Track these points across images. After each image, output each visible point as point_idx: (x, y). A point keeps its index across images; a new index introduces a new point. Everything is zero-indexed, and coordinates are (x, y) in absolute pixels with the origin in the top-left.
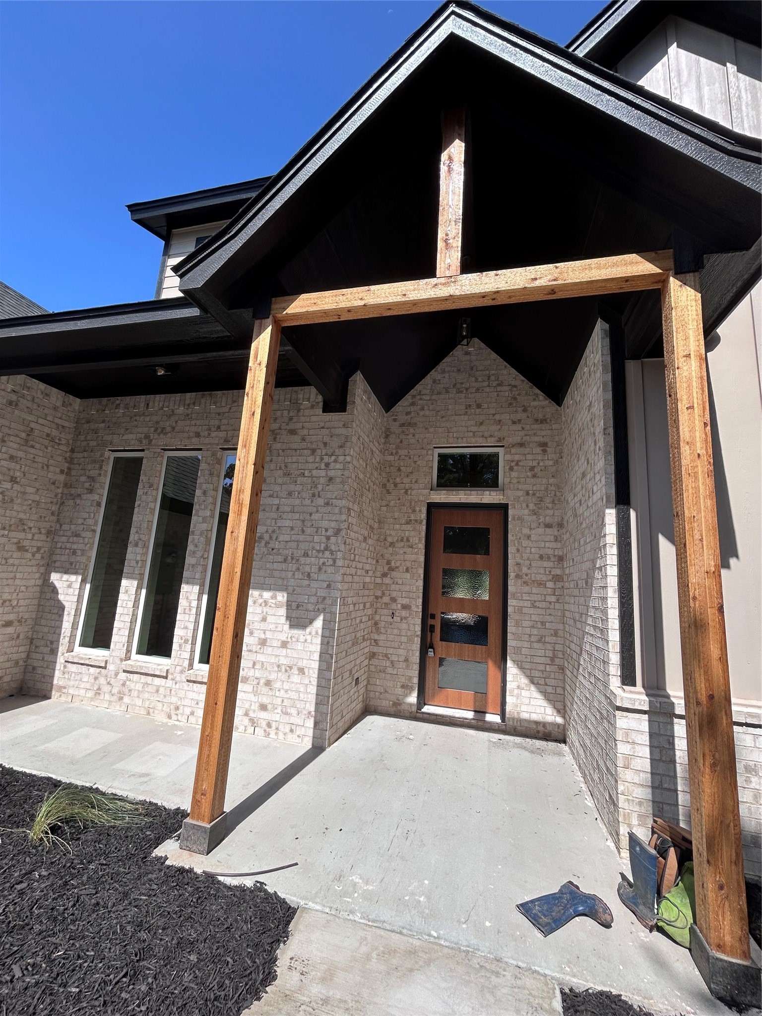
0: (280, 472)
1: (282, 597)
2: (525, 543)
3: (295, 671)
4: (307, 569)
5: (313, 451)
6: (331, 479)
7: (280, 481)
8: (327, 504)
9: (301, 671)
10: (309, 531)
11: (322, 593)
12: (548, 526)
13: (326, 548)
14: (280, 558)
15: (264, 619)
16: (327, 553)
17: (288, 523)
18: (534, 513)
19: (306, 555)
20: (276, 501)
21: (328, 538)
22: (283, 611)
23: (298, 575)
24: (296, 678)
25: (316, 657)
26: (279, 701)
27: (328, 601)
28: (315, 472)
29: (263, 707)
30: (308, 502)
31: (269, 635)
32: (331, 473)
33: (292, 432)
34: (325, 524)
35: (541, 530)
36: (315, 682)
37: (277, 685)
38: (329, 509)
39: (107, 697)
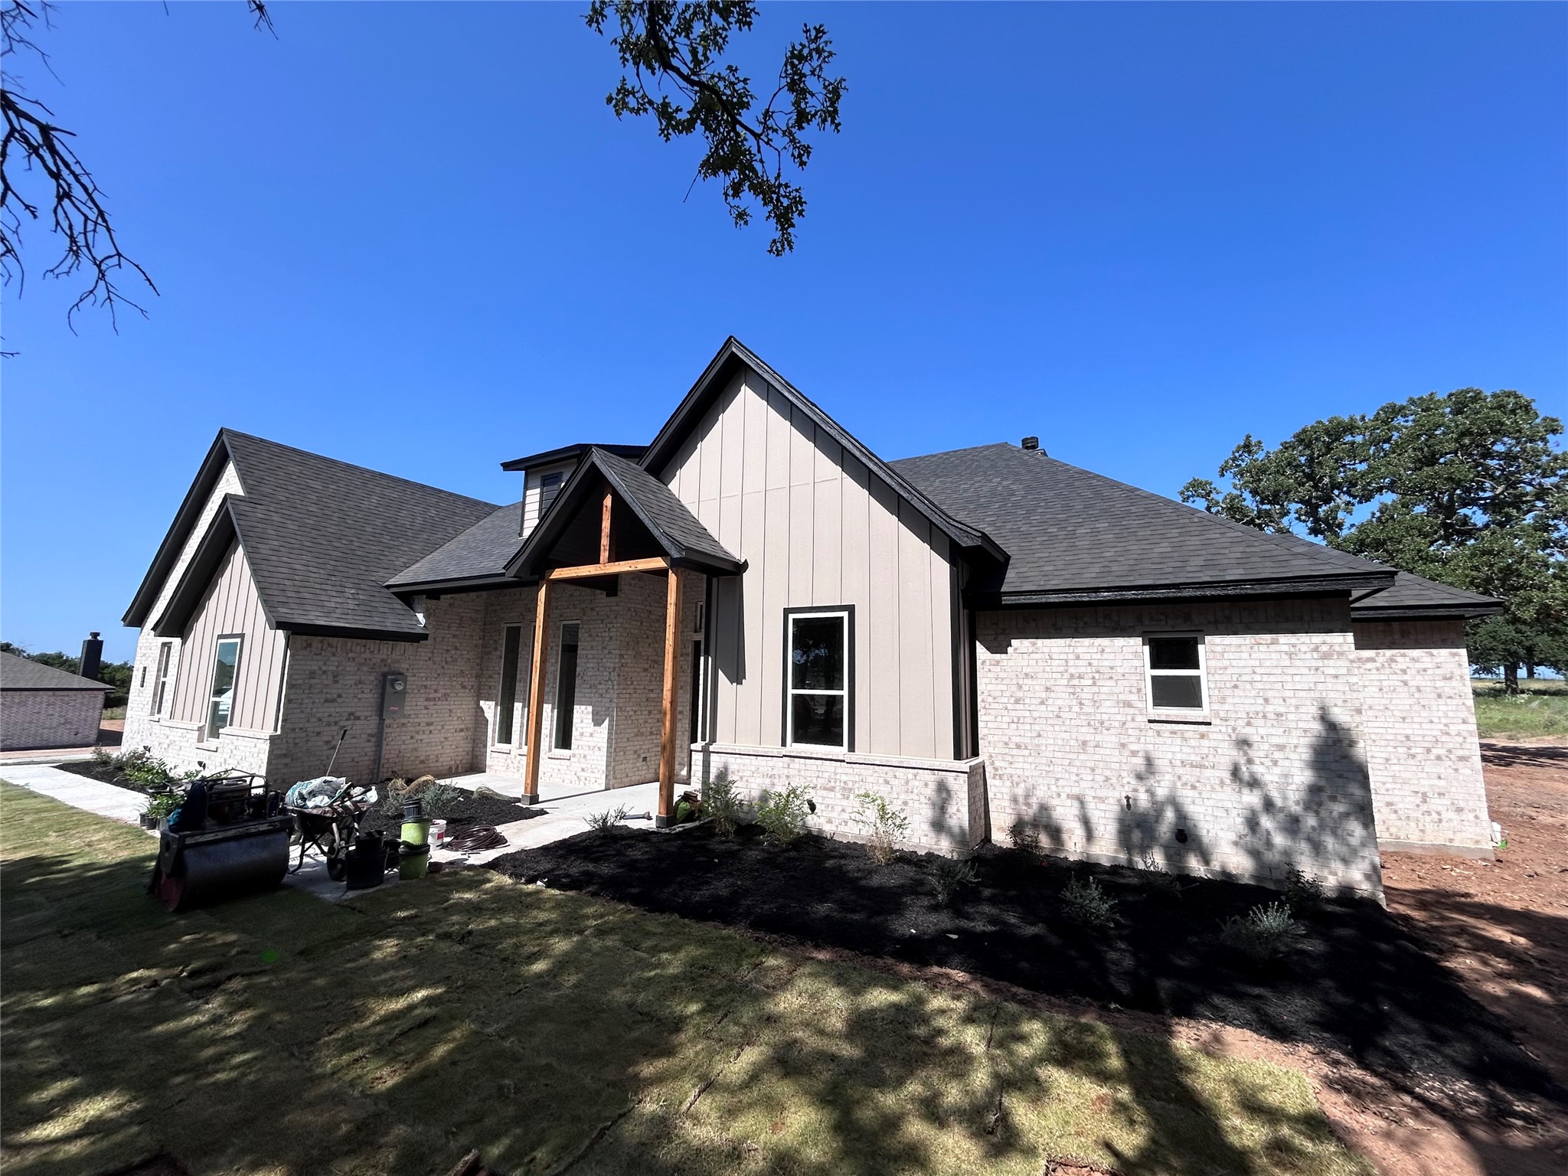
0: (587, 635)
1: (590, 708)
3: (596, 749)
4: (601, 691)
5: (602, 621)
7: (587, 639)
8: (609, 653)
9: (599, 748)
10: (601, 669)
11: (608, 705)
13: (610, 679)
14: (588, 686)
15: (582, 722)
16: (610, 683)
17: (591, 665)
19: (600, 684)
20: (586, 652)
21: (610, 673)
22: (590, 716)
23: (597, 695)
24: (597, 753)
25: (606, 740)
26: (589, 766)
27: (611, 709)
28: (603, 634)
29: (583, 770)
30: (600, 652)
31: (584, 730)
32: (611, 634)
33: (592, 609)
34: (609, 665)
36: (605, 754)
37: (588, 757)
38: (610, 656)
39: (512, 770)
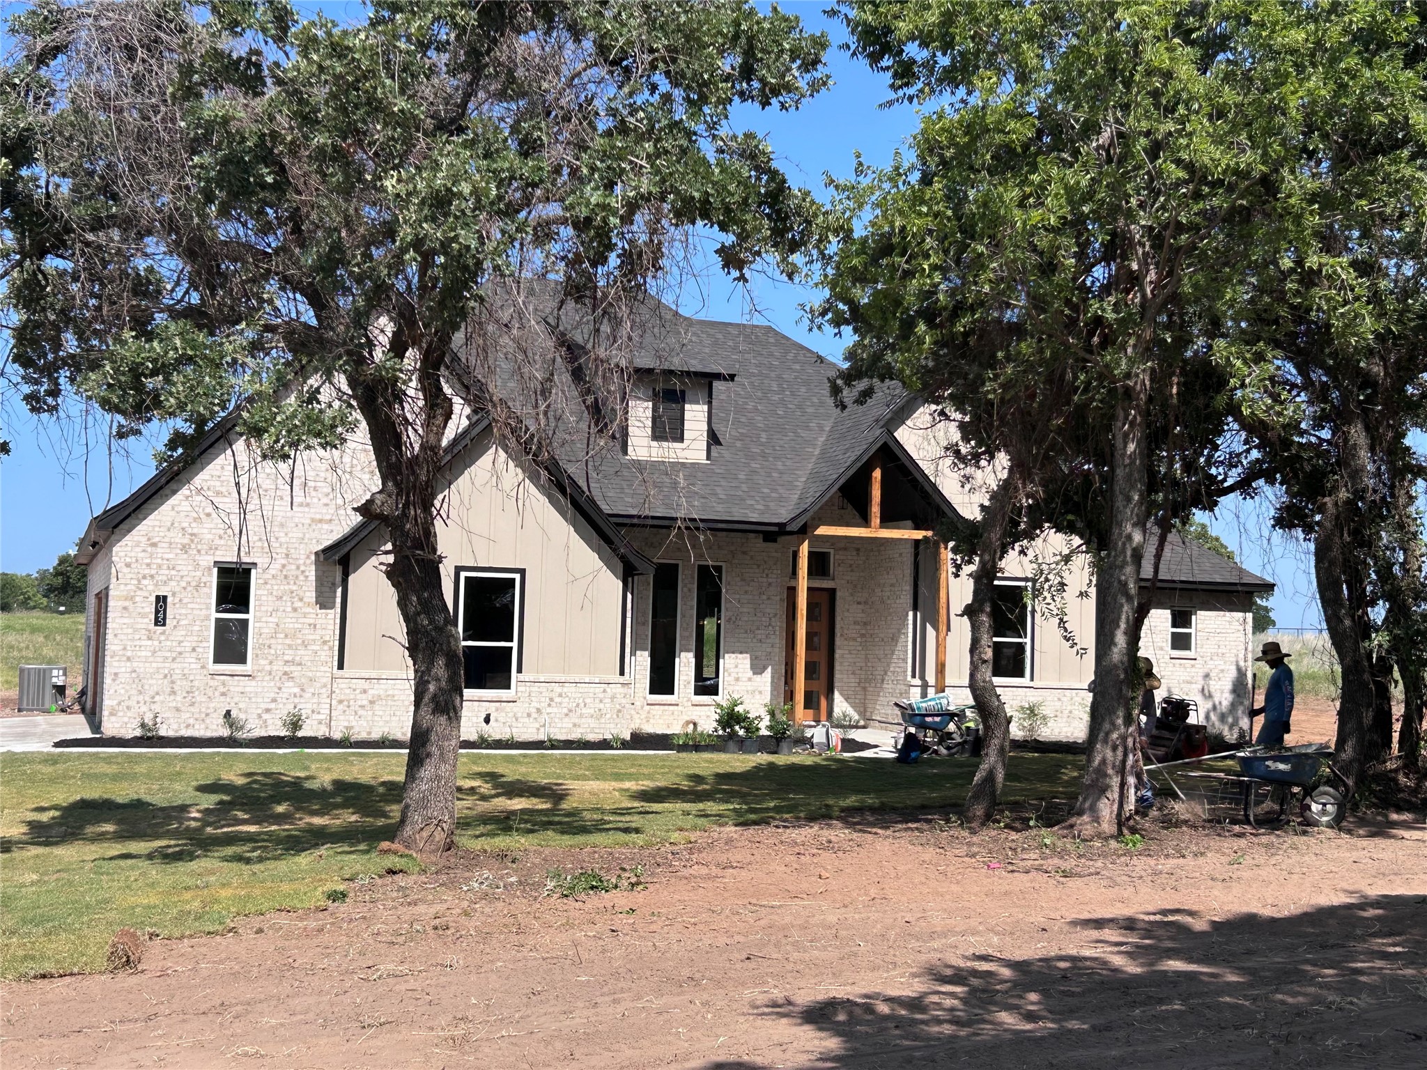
0: (738, 579)
1: (748, 656)
2: (846, 614)
4: (760, 637)
5: (758, 566)
6: (770, 584)
7: (739, 583)
8: (769, 599)
10: (760, 615)
12: (859, 603)
13: (770, 625)
14: (743, 631)
16: (770, 628)
17: (746, 610)
18: (852, 595)
19: (758, 629)
20: (738, 597)
21: (771, 619)
22: (748, 665)
23: (755, 640)
28: (760, 579)
30: (757, 598)
32: (770, 581)
35: (855, 606)
